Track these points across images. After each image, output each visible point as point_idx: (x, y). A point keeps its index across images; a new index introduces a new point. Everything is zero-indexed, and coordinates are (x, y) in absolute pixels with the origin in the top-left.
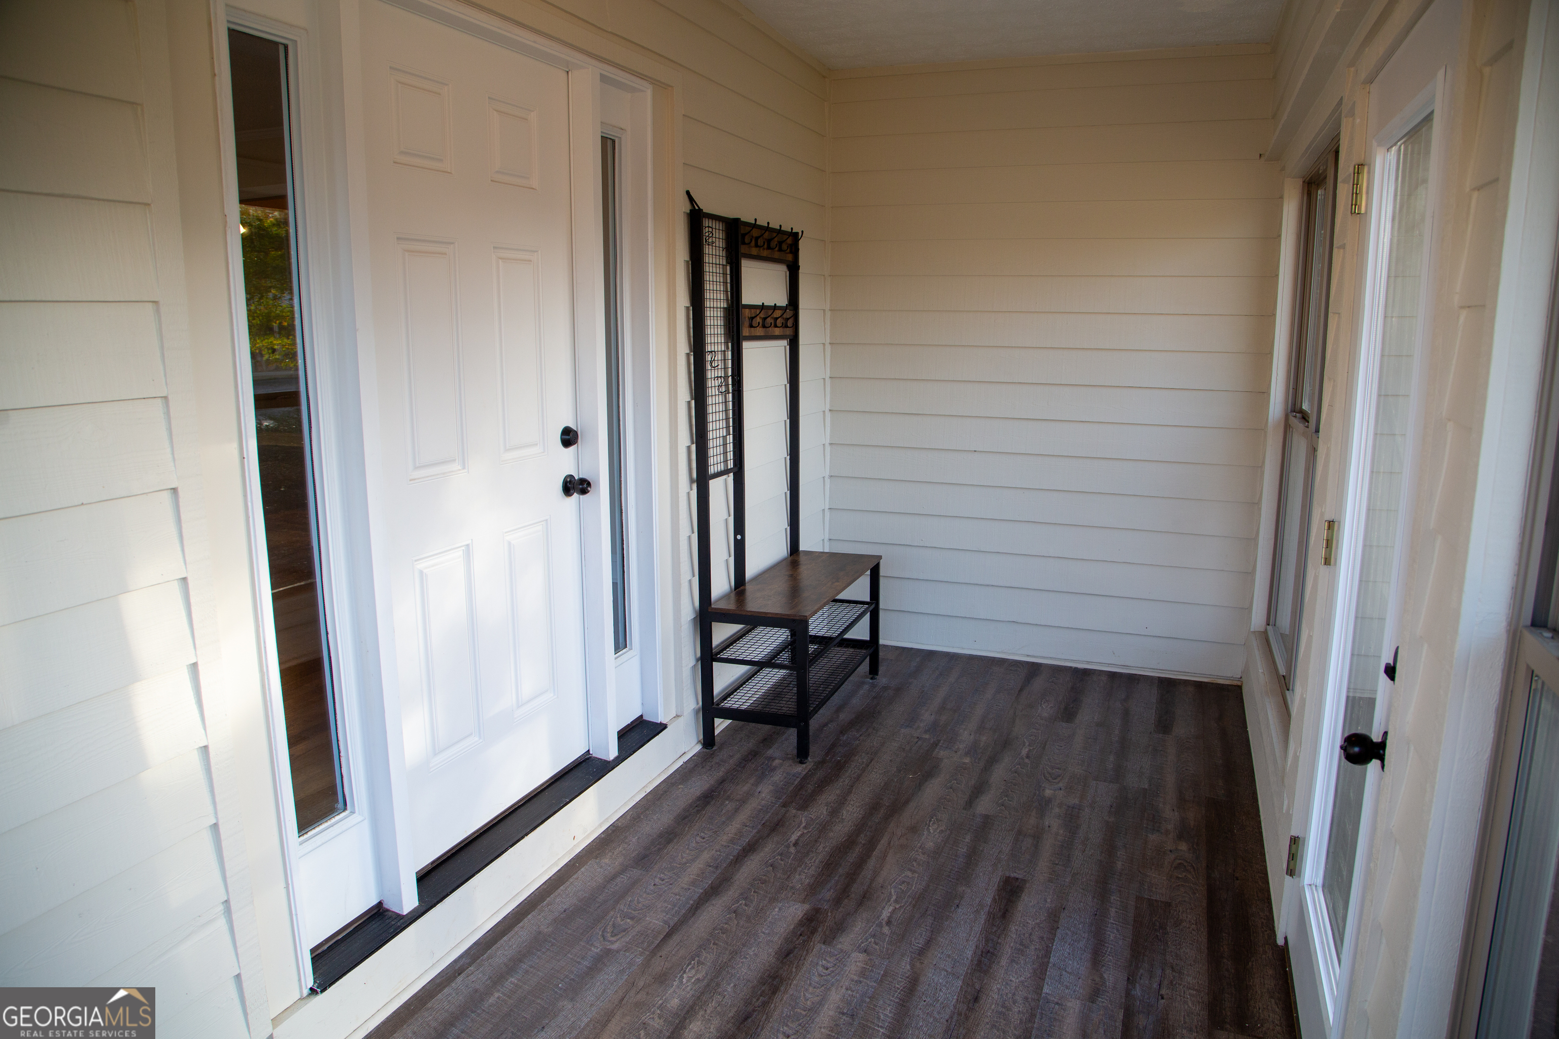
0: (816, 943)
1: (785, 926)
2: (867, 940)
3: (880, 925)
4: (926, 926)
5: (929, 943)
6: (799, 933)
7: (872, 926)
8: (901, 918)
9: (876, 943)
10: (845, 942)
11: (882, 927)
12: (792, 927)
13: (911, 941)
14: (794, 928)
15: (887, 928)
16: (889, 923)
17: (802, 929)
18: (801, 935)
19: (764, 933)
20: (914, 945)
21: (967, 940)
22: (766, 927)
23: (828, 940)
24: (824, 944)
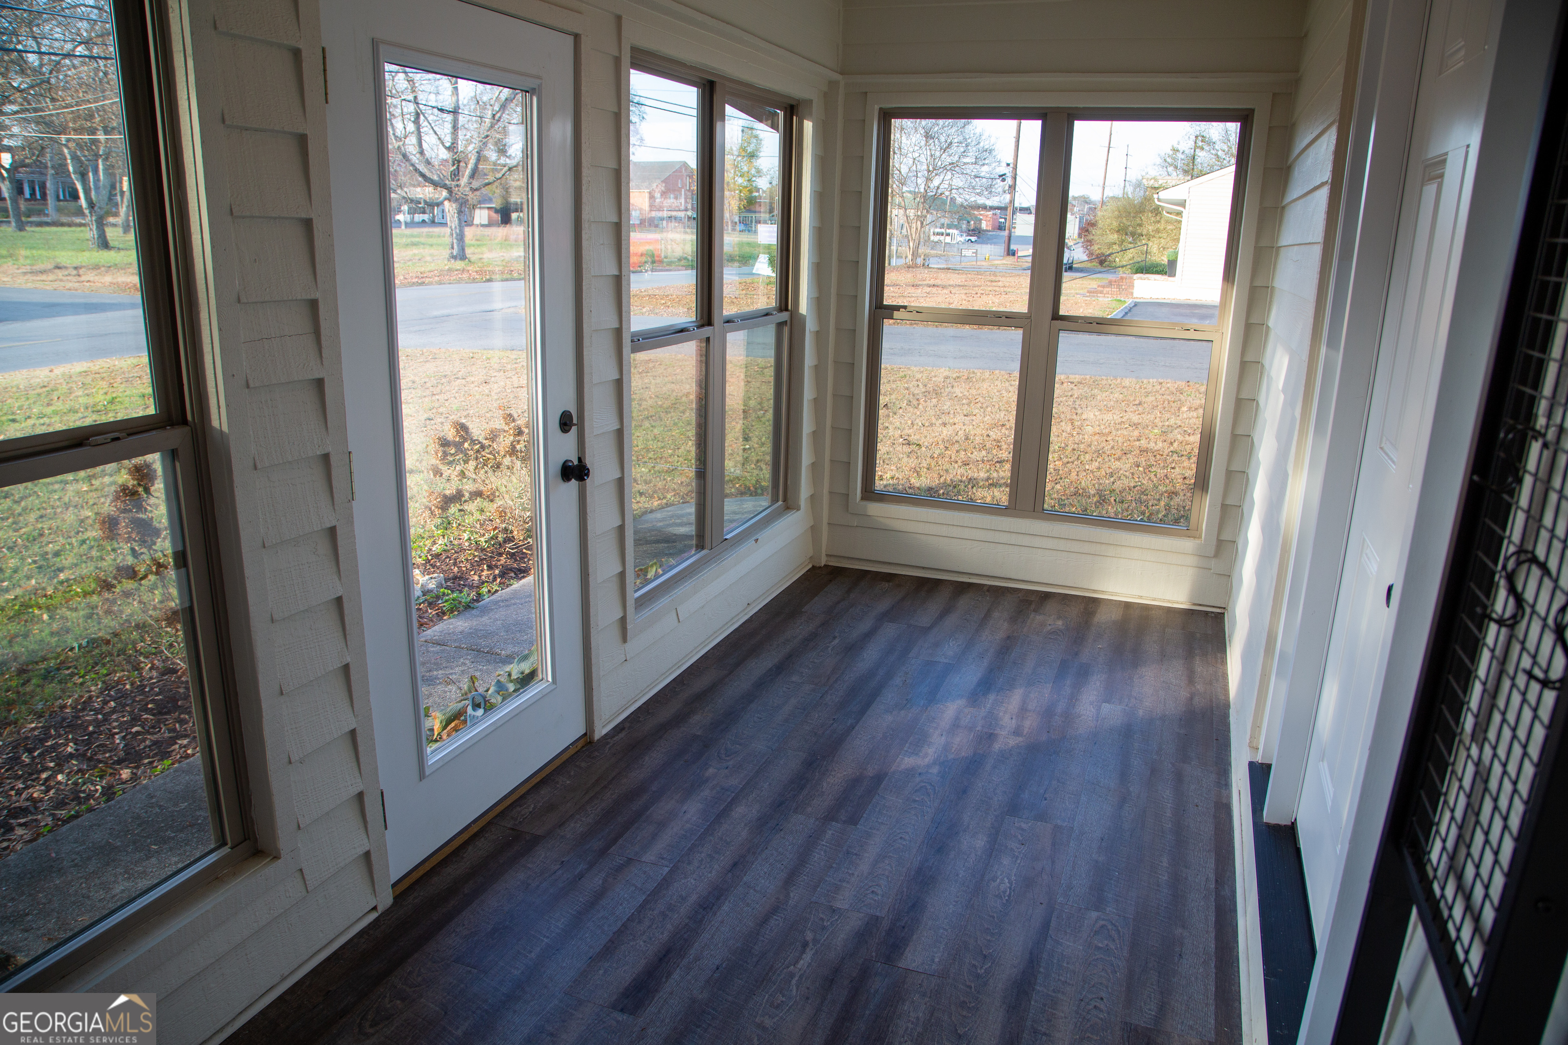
0: (886, 918)
1: (923, 939)
2: (831, 923)
3: (815, 941)
4: (763, 941)
5: (765, 920)
6: (906, 930)
7: (825, 940)
8: (790, 951)
9: (822, 919)
10: (855, 921)
11: (813, 939)
12: (915, 937)
13: (784, 922)
14: (912, 935)
15: (808, 938)
16: (805, 945)
17: (903, 934)
18: (904, 927)
19: (944, 929)
20: (782, 918)
21: (722, 922)
22: (944, 936)
23: (873, 922)
24: (878, 917)
